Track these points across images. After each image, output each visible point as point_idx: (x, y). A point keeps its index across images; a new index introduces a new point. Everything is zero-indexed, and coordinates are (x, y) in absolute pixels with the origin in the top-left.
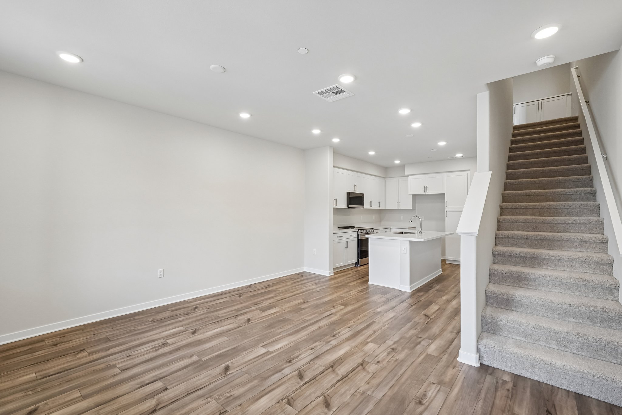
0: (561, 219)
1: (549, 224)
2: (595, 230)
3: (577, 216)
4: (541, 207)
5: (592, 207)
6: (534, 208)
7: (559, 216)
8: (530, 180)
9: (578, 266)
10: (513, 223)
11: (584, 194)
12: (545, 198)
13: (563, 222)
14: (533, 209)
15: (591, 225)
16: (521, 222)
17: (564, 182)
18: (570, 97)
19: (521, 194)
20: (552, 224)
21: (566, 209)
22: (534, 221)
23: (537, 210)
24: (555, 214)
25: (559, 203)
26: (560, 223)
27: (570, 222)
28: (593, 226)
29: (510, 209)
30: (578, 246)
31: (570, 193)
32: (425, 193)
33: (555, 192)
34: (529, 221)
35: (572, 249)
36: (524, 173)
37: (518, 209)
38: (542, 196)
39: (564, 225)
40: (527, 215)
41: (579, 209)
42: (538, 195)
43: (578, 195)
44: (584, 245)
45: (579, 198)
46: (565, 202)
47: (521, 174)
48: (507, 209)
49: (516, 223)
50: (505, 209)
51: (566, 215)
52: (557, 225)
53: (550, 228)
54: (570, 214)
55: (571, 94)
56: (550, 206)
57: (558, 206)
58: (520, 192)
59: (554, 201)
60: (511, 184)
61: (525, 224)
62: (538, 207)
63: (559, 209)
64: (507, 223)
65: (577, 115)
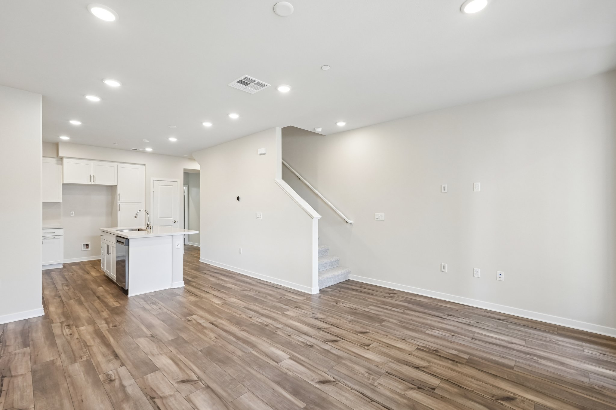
32: (90, 183)
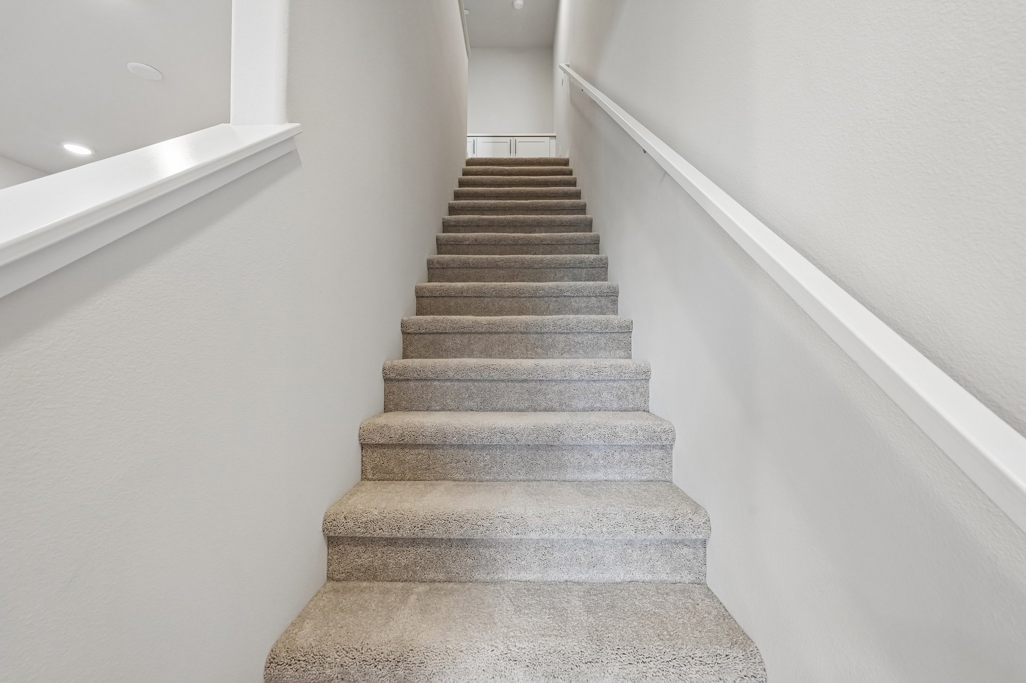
0: (553, 364)
1: (525, 385)
2: (631, 397)
3: (587, 355)
4: (506, 329)
5: (617, 330)
6: (490, 333)
7: (546, 356)
8: (487, 259)
9: (613, 557)
10: (429, 384)
11: (596, 296)
12: (516, 305)
13: (557, 376)
14: (488, 335)
15: (622, 383)
16: (451, 380)
17: (555, 268)
18: (553, 141)
19: (462, 291)
20: (532, 385)
21: (562, 336)
22: (485, 375)
23: (497, 337)
24: (539, 351)
25: (548, 317)
26: (552, 380)
27: (576, 376)
28: (625, 385)
29: (430, 334)
30: (601, 462)
31: (569, 294)
33: (537, 289)
34: (473, 376)
35: (585, 473)
36: (476, 243)
37: (450, 336)
38: (511, 300)
39: (561, 387)
40: (471, 355)
41: (590, 336)
42: (502, 297)
43: (584, 299)
44: (617, 456)
45: (586, 307)
46: (561, 316)
47: (469, 245)
48: (421, 334)
49: (436, 383)
50: (415, 334)
51: (562, 355)
52: (544, 386)
53: (526, 396)
54: (568, 351)
55: (555, 136)
56: (527, 325)
57: (545, 326)
58: (459, 285)
59: (534, 313)
60: (444, 266)
61: (461, 384)
62: (500, 329)
63: (548, 335)
64: (412, 384)
65: (567, 156)
